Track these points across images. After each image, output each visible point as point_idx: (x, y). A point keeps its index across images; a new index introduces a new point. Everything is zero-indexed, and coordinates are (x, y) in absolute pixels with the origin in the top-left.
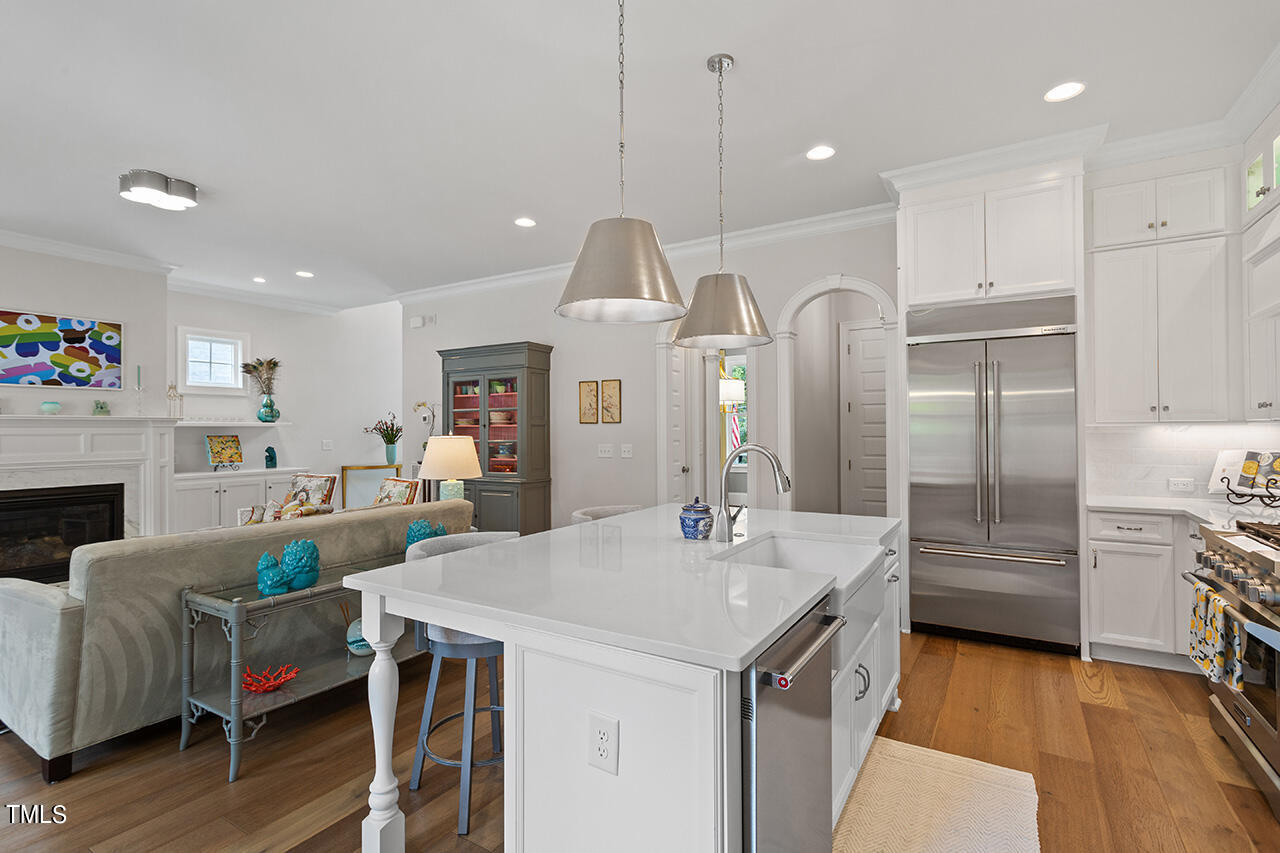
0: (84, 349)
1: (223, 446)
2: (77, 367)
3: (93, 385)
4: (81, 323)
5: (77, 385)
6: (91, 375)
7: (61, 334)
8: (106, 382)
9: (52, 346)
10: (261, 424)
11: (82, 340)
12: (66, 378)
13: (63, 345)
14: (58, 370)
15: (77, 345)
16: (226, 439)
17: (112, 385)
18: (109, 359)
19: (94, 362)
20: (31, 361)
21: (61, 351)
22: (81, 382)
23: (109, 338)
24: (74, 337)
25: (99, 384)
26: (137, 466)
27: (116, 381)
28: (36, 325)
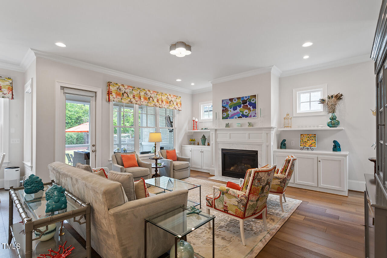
0: (247, 106)
1: (309, 139)
2: (246, 112)
3: (249, 117)
4: (246, 97)
5: (246, 118)
6: (249, 114)
7: (242, 102)
8: (252, 116)
9: (240, 106)
10: (328, 128)
11: (246, 103)
12: (243, 116)
13: (242, 105)
14: (241, 113)
15: (245, 105)
16: (311, 136)
17: (254, 116)
18: (253, 108)
19: (249, 109)
20: (236, 111)
21: (242, 107)
22: (246, 116)
23: (253, 100)
24: (244, 102)
25: (251, 117)
26: (261, 145)
27: (255, 115)
28: (237, 100)
